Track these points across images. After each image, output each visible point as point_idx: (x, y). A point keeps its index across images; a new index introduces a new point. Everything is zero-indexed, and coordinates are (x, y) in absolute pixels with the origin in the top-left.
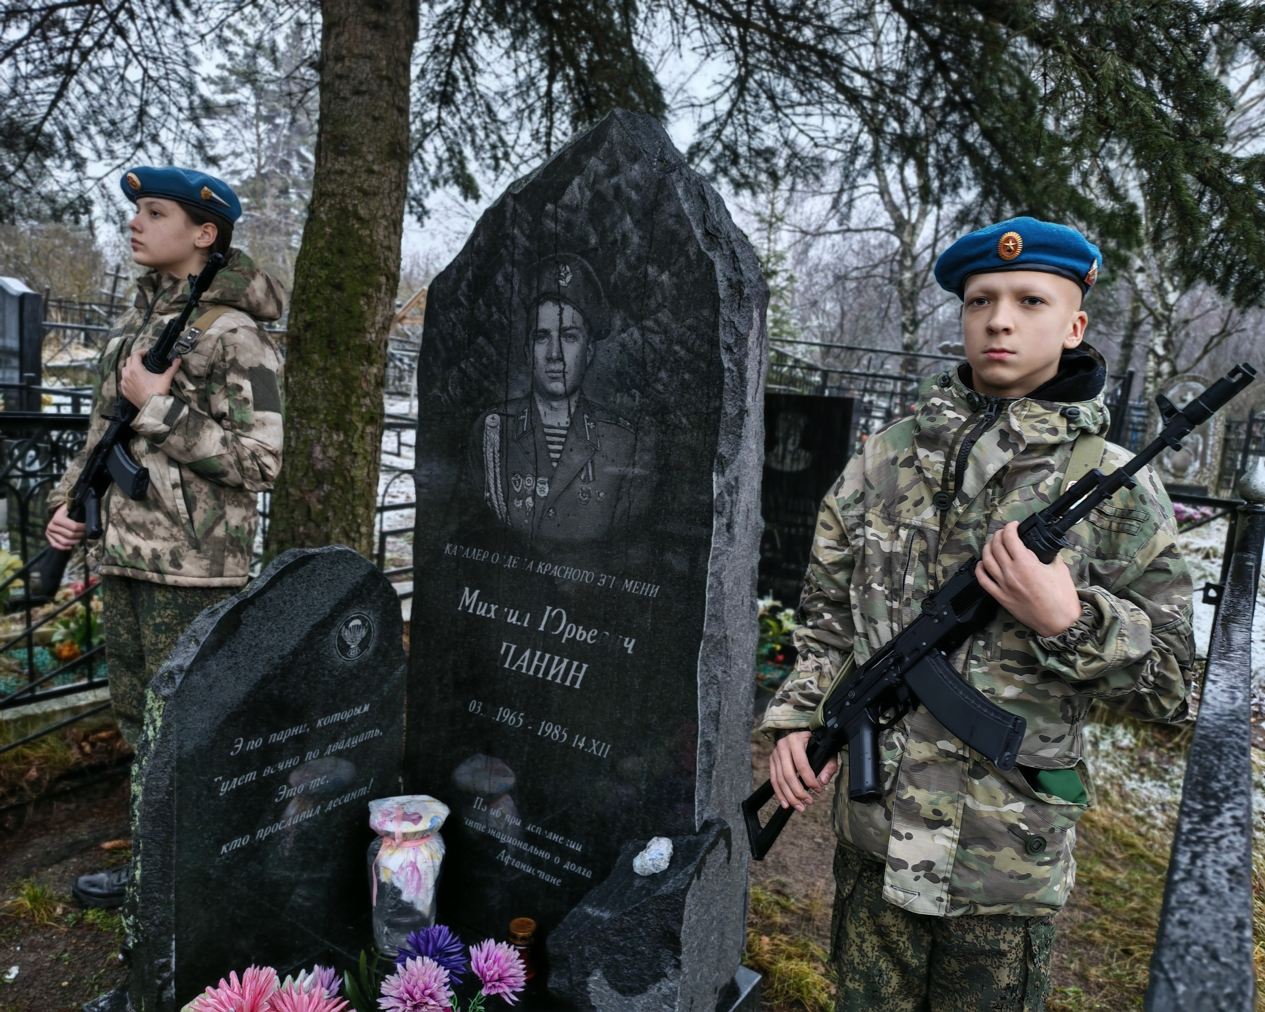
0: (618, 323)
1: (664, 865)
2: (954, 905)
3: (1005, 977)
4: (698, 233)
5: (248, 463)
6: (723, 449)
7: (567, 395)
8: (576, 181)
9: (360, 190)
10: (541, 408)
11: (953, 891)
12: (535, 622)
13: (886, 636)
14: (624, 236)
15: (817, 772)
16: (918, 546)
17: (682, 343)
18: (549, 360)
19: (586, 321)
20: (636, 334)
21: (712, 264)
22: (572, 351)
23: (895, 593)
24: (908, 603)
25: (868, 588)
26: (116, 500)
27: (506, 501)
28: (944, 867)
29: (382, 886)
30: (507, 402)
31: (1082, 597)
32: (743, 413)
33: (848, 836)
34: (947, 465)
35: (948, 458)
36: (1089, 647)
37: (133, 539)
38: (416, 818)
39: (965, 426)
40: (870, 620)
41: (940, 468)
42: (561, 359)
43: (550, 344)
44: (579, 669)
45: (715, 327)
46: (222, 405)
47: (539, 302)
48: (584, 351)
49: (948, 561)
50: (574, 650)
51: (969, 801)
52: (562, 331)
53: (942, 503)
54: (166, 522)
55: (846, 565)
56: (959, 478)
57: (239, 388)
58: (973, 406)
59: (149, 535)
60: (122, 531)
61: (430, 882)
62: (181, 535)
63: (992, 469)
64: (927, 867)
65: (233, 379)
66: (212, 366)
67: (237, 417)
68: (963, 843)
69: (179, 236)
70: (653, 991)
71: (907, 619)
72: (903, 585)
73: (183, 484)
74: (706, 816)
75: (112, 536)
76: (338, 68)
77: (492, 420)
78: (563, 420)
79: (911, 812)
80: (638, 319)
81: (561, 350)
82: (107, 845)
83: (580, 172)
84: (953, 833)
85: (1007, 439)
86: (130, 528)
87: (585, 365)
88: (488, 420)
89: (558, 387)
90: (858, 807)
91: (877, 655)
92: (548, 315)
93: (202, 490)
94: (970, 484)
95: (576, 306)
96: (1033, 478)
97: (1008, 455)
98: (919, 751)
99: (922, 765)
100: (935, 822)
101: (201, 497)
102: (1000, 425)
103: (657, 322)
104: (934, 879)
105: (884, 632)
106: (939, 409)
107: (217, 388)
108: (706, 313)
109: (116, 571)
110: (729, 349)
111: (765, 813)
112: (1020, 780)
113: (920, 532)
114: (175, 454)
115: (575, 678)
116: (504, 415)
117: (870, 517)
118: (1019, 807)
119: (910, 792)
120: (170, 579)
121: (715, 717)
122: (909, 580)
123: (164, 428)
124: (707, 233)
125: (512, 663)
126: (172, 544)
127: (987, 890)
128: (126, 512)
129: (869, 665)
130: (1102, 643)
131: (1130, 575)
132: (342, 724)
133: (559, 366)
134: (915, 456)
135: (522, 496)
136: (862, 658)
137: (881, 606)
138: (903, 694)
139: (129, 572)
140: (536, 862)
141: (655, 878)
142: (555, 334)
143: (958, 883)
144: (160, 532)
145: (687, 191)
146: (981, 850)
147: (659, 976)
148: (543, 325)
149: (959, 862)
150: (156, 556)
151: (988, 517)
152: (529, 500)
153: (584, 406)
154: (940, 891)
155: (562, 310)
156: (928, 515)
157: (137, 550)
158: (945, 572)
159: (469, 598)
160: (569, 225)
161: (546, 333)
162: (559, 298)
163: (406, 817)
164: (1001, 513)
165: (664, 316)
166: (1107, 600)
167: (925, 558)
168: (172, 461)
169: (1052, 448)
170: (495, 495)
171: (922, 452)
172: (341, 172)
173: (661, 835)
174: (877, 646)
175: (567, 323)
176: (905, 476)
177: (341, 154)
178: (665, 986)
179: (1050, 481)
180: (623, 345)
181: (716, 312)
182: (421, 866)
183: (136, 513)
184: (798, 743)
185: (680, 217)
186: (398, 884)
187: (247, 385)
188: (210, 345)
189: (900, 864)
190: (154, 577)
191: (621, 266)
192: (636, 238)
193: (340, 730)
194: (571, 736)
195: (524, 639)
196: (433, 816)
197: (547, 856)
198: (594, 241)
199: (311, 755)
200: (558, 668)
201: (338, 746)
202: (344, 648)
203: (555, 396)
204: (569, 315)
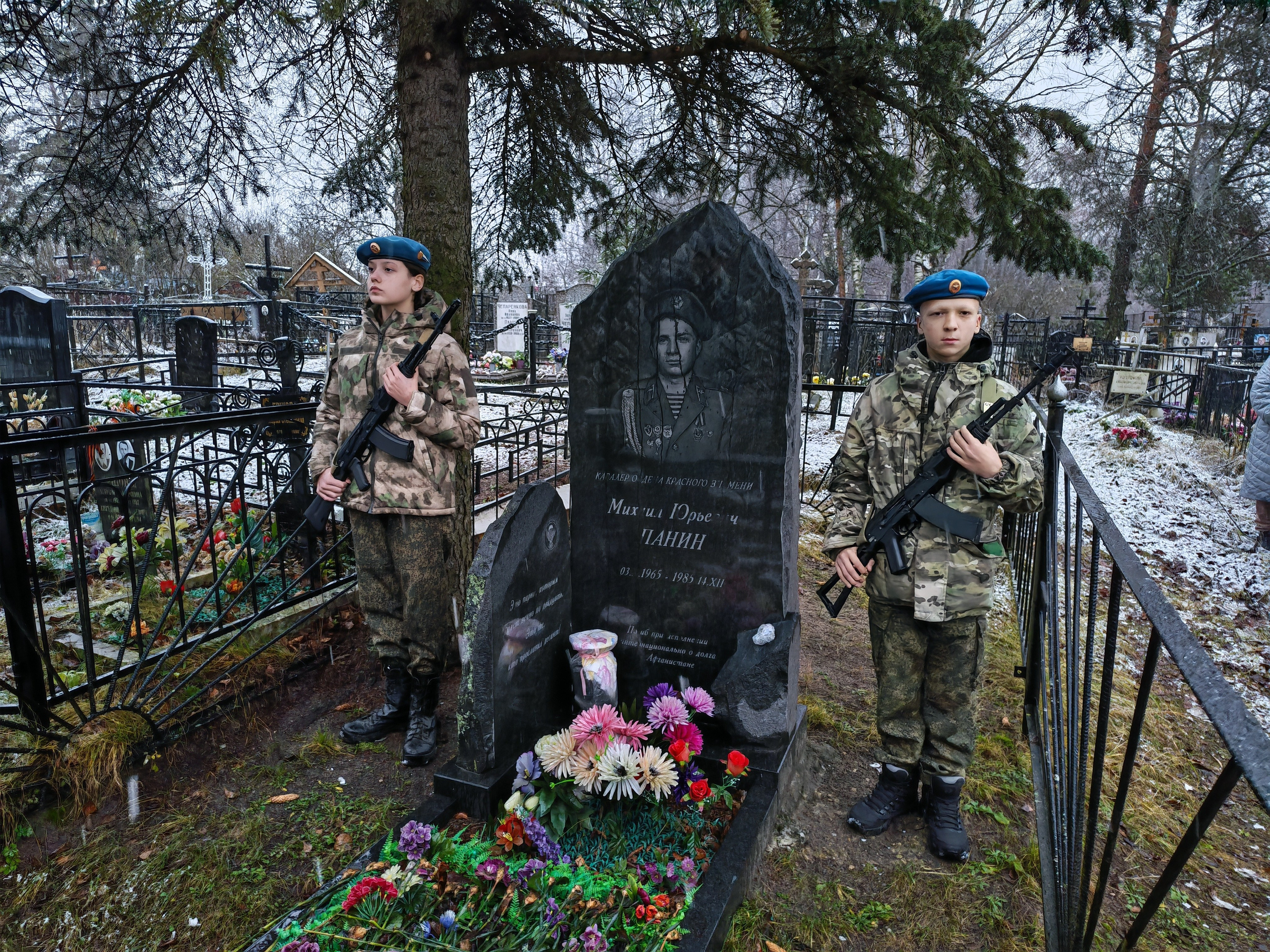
0: (717, 330)
1: (773, 638)
2: (947, 615)
3: (969, 648)
4: (768, 276)
5: (468, 432)
6: (790, 401)
7: (683, 375)
8: (684, 246)
10: (664, 383)
11: (947, 609)
12: (667, 513)
13: (895, 492)
14: (720, 280)
15: (866, 564)
16: (909, 442)
17: (761, 340)
18: (669, 354)
19: (695, 329)
20: (730, 337)
21: (779, 295)
22: (685, 348)
24: (906, 473)
25: (881, 468)
26: (381, 465)
27: (641, 442)
28: (941, 598)
29: (590, 684)
30: (638, 381)
31: (1001, 457)
32: (797, 377)
33: (885, 595)
34: (923, 400)
35: (924, 396)
36: (1010, 480)
37: (398, 489)
38: (605, 641)
39: (930, 379)
40: (885, 484)
41: (919, 401)
42: (678, 352)
43: (669, 345)
44: (700, 538)
45: (782, 331)
46: (448, 395)
47: (661, 317)
48: (694, 347)
49: (927, 449)
50: (696, 527)
51: (951, 564)
52: (678, 336)
53: (921, 419)
54: (420, 476)
55: (865, 457)
56: (931, 406)
57: (458, 383)
58: (931, 367)
59: (409, 485)
60: (389, 484)
61: (614, 678)
62: (429, 483)
63: (949, 401)
64: (934, 599)
65: (453, 377)
66: (439, 370)
67: (459, 402)
68: (949, 585)
69: (405, 284)
70: (774, 705)
71: (907, 481)
72: (903, 464)
73: (428, 450)
74: (788, 610)
75: (380, 488)
77: (628, 393)
78: (681, 389)
79: (923, 575)
80: (731, 328)
81: (677, 348)
82: (339, 707)
83: (686, 240)
84: (944, 581)
85: (955, 384)
86: (394, 481)
87: (695, 356)
88: (625, 393)
89: (676, 370)
90: (893, 578)
91: (892, 503)
92: (667, 327)
93: (436, 451)
94: (938, 408)
95: (687, 320)
96: (966, 402)
97: (957, 393)
98: (924, 544)
99: (926, 551)
100: (936, 577)
101: (437, 457)
102: (949, 377)
103: (744, 329)
104: (937, 604)
105: (894, 489)
106: (915, 371)
107: (443, 384)
108: (776, 323)
109: (387, 511)
110: (791, 343)
111: (833, 595)
112: (974, 549)
113: (910, 435)
114: (426, 430)
115: (697, 544)
116: (637, 390)
117: (879, 430)
118: (975, 562)
119: (922, 565)
120: (424, 512)
122: (906, 461)
123: (423, 413)
124: (772, 275)
125: (651, 541)
126: (424, 489)
127: (964, 604)
128: (390, 472)
130: (1015, 477)
131: (1016, 445)
132: (547, 591)
133: (676, 357)
134: (902, 395)
135: (653, 438)
137: (890, 476)
138: (913, 518)
139: (397, 510)
140: (676, 657)
141: (767, 645)
142: (672, 338)
143: (948, 604)
144: (416, 482)
146: (960, 586)
147: (777, 697)
148: (663, 332)
149: (948, 594)
150: (415, 498)
151: (946, 425)
152: (658, 441)
153: (696, 380)
154: (940, 609)
155: (677, 323)
156: (914, 426)
157: (402, 496)
158: (926, 455)
159: (616, 505)
160: (680, 272)
161: (666, 337)
162: (674, 316)
163: (597, 640)
164: (953, 422)
165: (749, 326)
166: (1015, 458)
167: (913, 448)
168: (420, 434)
169: (973, 386)
170: (632, 439)
171: (907, 394)
173: (766, 624)
174: (890, 497)
175: (681, 331)
176: (897, 406)
178: (780, 702)
179: (974, 403)
180: (722, 344)
181: (783, 322)
182: (609, 669)
183: (399, 471)
184: (852, 553)
185: (755, 265)
186: (599, 680)
187: (461, 380)
188: (436, 356)
189: (923, 600)
190: (415, 512)
191: (718, 296)
192: (727, 281)
193: (548, 595)
194: (696, 578)
195: (659, 525)
196: (611, 639)
197: (683, 652)
198: (698, 282)
199: (538, 610)
200: (684, 540)
201: (547, 604)
202: (547, 543)
203: (674, 376)
204: (682, 326)
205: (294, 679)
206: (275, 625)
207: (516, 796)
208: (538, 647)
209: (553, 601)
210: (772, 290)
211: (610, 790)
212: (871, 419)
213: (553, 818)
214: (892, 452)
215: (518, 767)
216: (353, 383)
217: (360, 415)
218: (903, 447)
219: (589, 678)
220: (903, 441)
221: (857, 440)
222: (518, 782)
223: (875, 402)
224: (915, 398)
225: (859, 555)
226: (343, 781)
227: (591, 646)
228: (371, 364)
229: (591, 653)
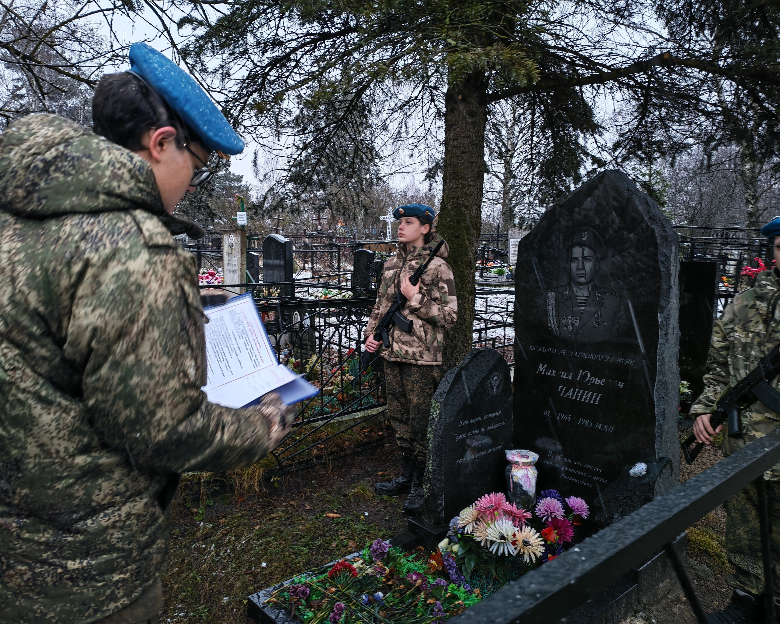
0: (610, 254)
1: (644, 473)
4: (646, 218)
5: (448, 317)
6: (662, 303)
7: (587, 283)
8: (589, 199)
9: (465, 194)
10: (575, 289)
12: (575, 377)
13: (744, 375)
14: (612, 220)
15: (714, 429)
16: (757, 340)
17: (641, 261)
18: (578, 269)
19: (595, 253)
20: (619, 258)
21: (653, 230)
22: (589, 266)
23: (747, 358)
24: (752, 362)
25: (736, 357)
26: (397, 334)
27: (559, 327)
29: (515, 484)
30: (558, 287)
32: (670, 287)
34: (768, 308)
35: (769, 305)
37: (405, 348)
38: (527, 457)
40: (736, 369)
41: (765, 309)
42: (584, 269)
43: (578, 263)
44: (597, 396)
45: (656, 254)
46: (437, 295)
47: (572, 246)
48: (595, 265)
49: (769, 345)
50: (594, 388)
52: (584, 258)
53: (766, 323)
54: (418, 341)
55: (727, 348)
56: (773, 313)
57: (443, 288)
59: (411, 346)
60: (400, 345)
61: (534, 483)
62: (423, 345)
65: (441, 284)
66: (433, 280)
67: (443, 299)
69: (418, 230)
71: (752, 368)
72: (750, 355)
73: (423, 326)
74: (661, 455)
75: (396, 347)
76: (455, 143)
77: (551, 295)
78: (586, 293)
80: (620, 252)
81: (583, 265)
82: (380, 473)
83: (591, 195)
86: (403, 343)
87: (596, 271)
88: (549, 294)
89: (583, 280)
91: (739, 383)
92: (577, 252)
93: (428, 327)
94: (777, 315)
95: (590, 248)
98: (757, 417)
99: (758, 423)
101: (429, 330)
103: (629, 253)
105: (743, 373)
106: (765, 286)
107: (435, 288)
108: (652, 249)
109: (399, 360)
110: (663, 263)
113: (758, 334)
114: (421, 315)
115: (595, 400)
116: (557, 293)
117: (736, 328)
121: (663, 414)
122: (753, 353)
123: (419, 306)
124: (650, 218)
125: (564, 394)
126: (420, 349)
128: (402, 337)
129: (736, 387)
132: (491, 418)
133: (583, 272)
134: (755, 304)
135: (567, 325)
136: (733, 384)
137: (741, 364)
139: (404, 360)
140: (579, 477)
141: (639, 478)
142: (580, 259)
144: (415, 344)
145: (640, 201)
148: (575, 255)
150: (414, 354)
152: (570, 327)
153: (595, 288)
155: (583, 250)
156: (761, 327)
157: (407, 352)
158: (768, 349)
159: (542, 368)
160: (586, 216)
161: (577, 259)
162: (582, 245)
163: (522, 456)
165: (632, 251)
167: (760, 344)
168: (419, 317)
170: (553, 324)
172: (457, 187)
173: (641, 462)
174: (739, 379)
175: (586, 254)
176: (752, 312)
177: (457, 180)
180: (613, 263)
181: (656, 248)
182: (530, 476)
184: (706, 418)
185: (637, 211)
186: (521, 483)
187: (446, 286)
188: (432, 272)
190: (414, 362)
191: (611, 232)
192: (617, 221)
193: (491, 421)
194: (594, 423)
195: (570, 384)
196: (533, 457)
197: (585, 475)
198: (598, 222)
199: (483, 430)
200: (587, 396)
201: (491, 427)
202: (492, 388)
203: (581, 284)
204: (587, 252)
205: (358, 452)
206: (355, 420)
207: (446, 541)
208: (482, 454)
209: (496, 426)
210: (648, 226)
211: (494, 548)
212: (732, 321)
213: (466, 561)
214: (745, 346)
215: (451, 524)
216: (388, 287)
217: (390, 305)
218: (752, 343)
219: (515, 480)
220: (753, 338)
221: (721, 335)
222: (450, 533)
223: (736, 308)
224: (763, 306)
225: (711, 421)
226: (367, 514)
227: (517, 459)
228: (397, 276)
229: (517, 463)
